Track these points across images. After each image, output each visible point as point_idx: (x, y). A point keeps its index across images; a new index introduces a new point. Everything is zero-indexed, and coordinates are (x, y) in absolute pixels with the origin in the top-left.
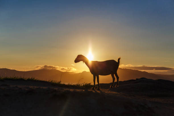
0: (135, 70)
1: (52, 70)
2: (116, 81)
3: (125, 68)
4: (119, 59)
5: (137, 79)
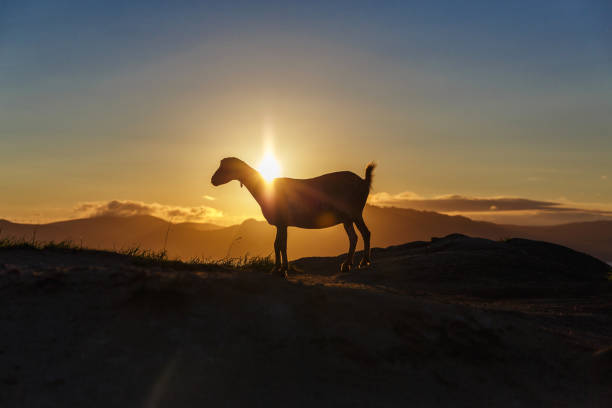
0: (425, 212)
1: (136, 217)
2: (360, 246)
3: (390, 206)
4: (370, 169)
5: (435, 240)
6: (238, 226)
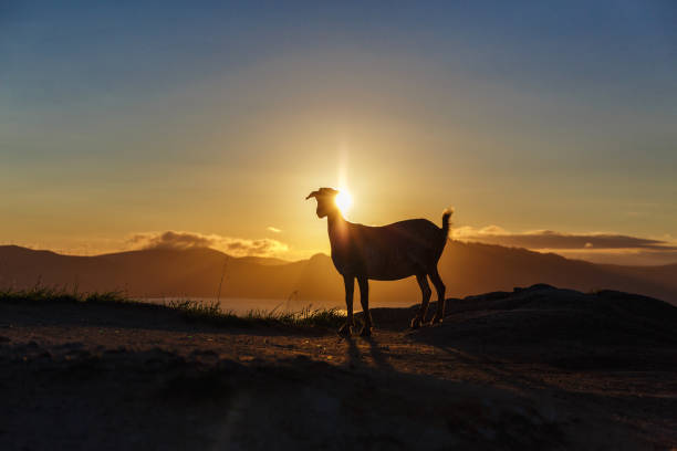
0: (513, 249)
1: (192, 249)
3: (474, 241)
4: (446, 217)
5: (518, 290)
6: (305, 261)
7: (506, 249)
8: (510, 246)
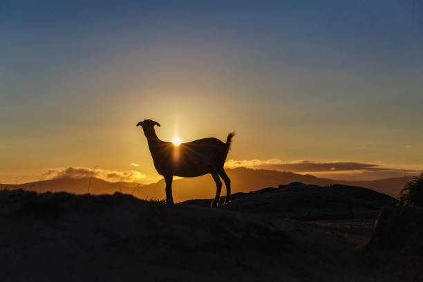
3: (260, 168)
4: (230, 137)
5: (281, 186)
7: (280, 173)
8: (282, 171)
